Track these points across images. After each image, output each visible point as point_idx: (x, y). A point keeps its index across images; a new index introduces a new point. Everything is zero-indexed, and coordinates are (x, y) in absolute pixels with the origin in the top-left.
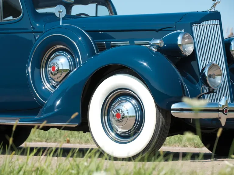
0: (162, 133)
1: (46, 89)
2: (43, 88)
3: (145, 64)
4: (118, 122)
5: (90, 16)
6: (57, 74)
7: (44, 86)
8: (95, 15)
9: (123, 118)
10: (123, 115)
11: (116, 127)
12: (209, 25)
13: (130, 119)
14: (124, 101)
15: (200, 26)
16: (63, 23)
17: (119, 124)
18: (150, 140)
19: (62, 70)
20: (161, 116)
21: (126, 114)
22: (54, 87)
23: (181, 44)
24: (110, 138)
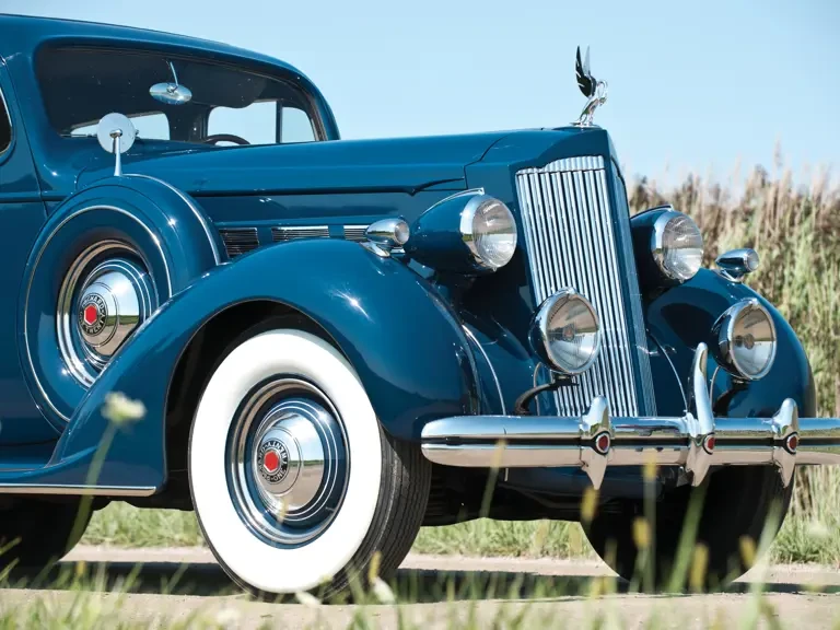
0: (400, 515)
1: (72, 377)
2: (64, 372)
3: (354, 303)
4: (273, 479)
5: (252, 143)
6: (100, 330)
7: (67, 368)
8: (273, 141)
9: (284, 467)
10: (286, 460)
11: (270, 495)
12: (572, 172)
13: (308, 470)
14: (291, 415)
15: (542, 176)
16: (123, 170)
17: (275, 487)
18: (363, 537)
19: (116, 316)
20: (396, 462)
21: (294, 457)
22: (94, 370)
23: (470, 232)
24: (248, 528)
